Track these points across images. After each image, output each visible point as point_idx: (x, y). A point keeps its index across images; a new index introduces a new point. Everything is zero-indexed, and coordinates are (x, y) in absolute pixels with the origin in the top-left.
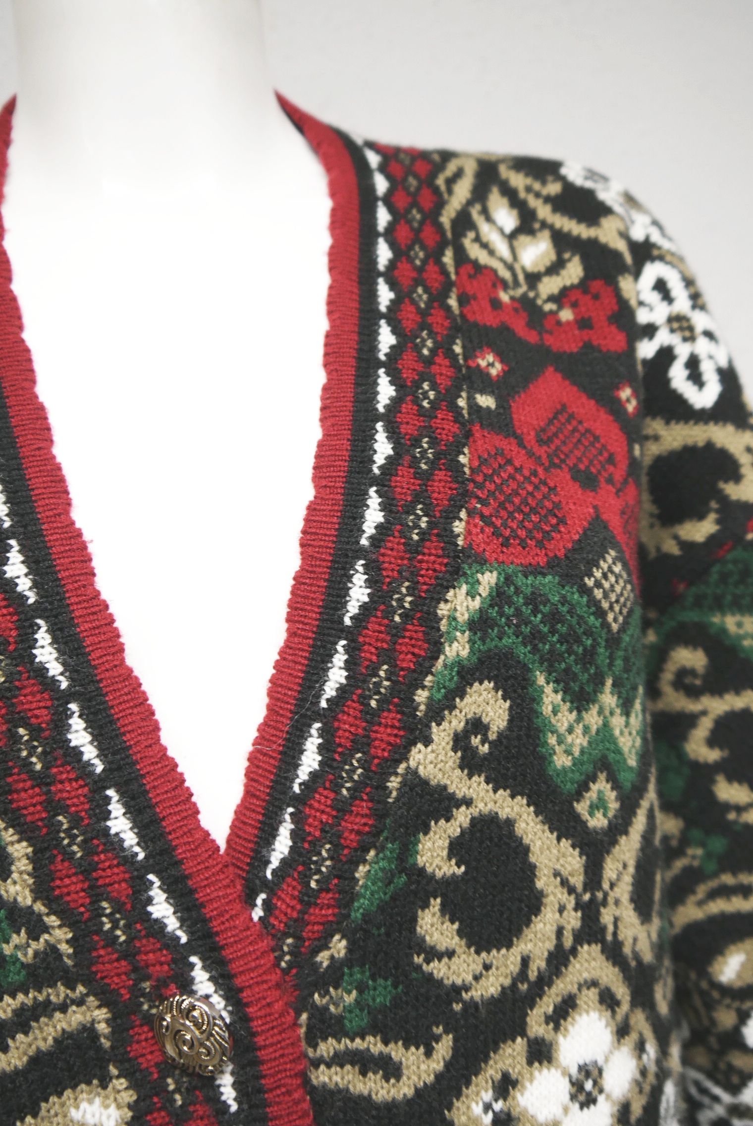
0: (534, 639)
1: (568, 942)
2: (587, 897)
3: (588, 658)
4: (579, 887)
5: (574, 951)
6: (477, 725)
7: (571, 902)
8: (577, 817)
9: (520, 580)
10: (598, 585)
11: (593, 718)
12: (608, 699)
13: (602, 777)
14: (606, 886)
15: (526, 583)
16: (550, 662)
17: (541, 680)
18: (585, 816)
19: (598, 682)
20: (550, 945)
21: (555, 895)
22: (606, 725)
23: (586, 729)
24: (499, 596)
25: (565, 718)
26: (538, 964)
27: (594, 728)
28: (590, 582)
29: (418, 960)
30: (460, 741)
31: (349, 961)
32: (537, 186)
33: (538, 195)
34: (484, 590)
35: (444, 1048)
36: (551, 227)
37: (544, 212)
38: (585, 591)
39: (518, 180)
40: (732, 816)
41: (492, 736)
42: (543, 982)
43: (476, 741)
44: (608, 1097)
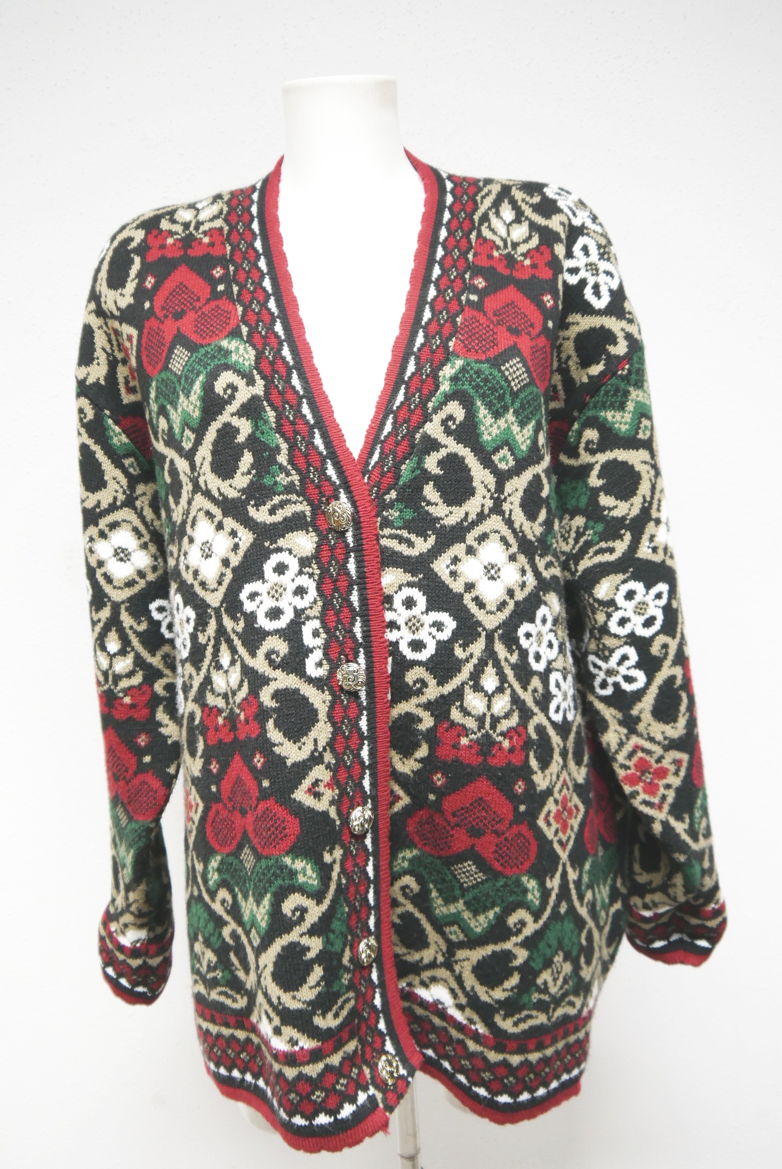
0: (477, 387)
1: (486, 511)
2: (496, 495)
3: (501, 398)
4: (493, 490)
5: (489, 516)
6: (450, 417)
7: (488, 495)
8: (493, 462)
9: (473, 365)
10: (507, 369)
11: (502, 422)
12: (510, 417)
13: (506, 448)
14: (506, 494)
15: (476, 366)
16: (483, 397)
17: (479, 403)
18: (496, 462)
19: (506, 409)
20: (479, 510)
21: (480, 491)
22: (509, 428)
23: (499, 428)
24: (463, 370)
25: (489, 420)
26: (472, 517)
27: (502, 428)
28: (503, 368)
29: (423, 504)
30: (444, 422)
31: (397, 500)
32: (528, 198)
33: (527, 203)
34: (457, 367)
35: (432, 540)
36: (530, 220)
37: (528, 212)
38: (500, 371)
39: (518, 195)
40: (606, 513)
41: (457, 422)
42: (474, 524)
43: (450, 423)
44: (502, 581)
